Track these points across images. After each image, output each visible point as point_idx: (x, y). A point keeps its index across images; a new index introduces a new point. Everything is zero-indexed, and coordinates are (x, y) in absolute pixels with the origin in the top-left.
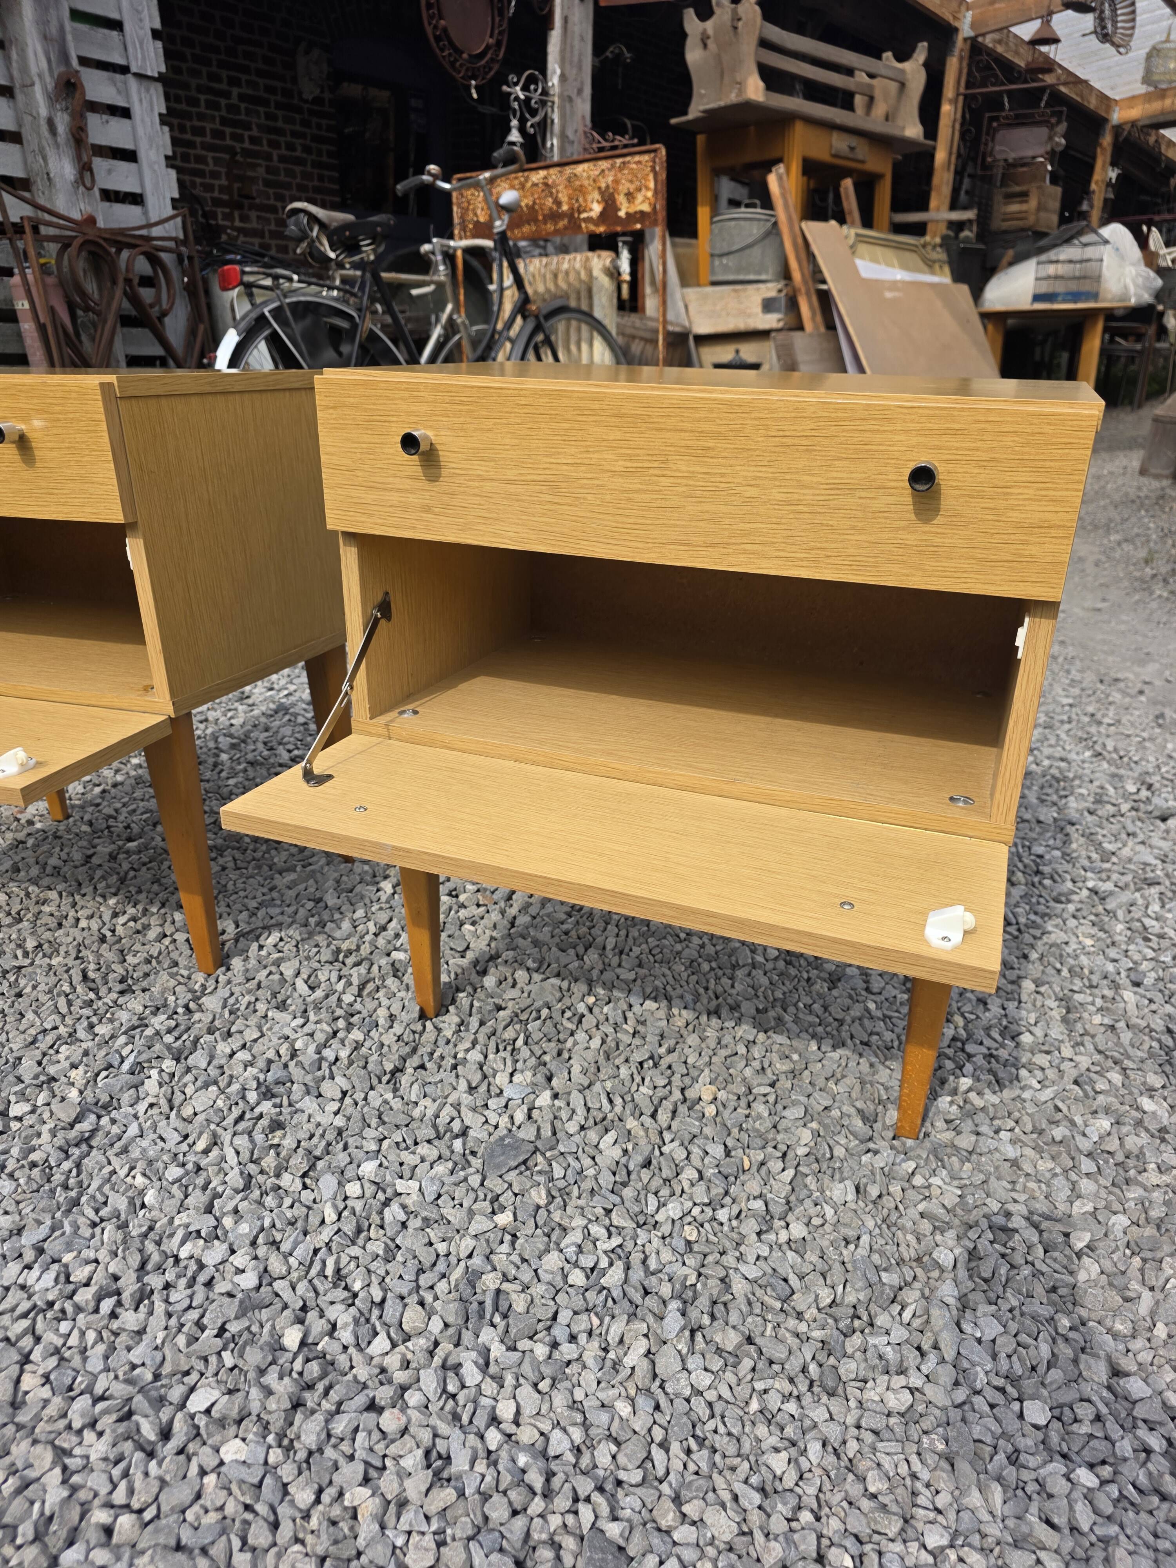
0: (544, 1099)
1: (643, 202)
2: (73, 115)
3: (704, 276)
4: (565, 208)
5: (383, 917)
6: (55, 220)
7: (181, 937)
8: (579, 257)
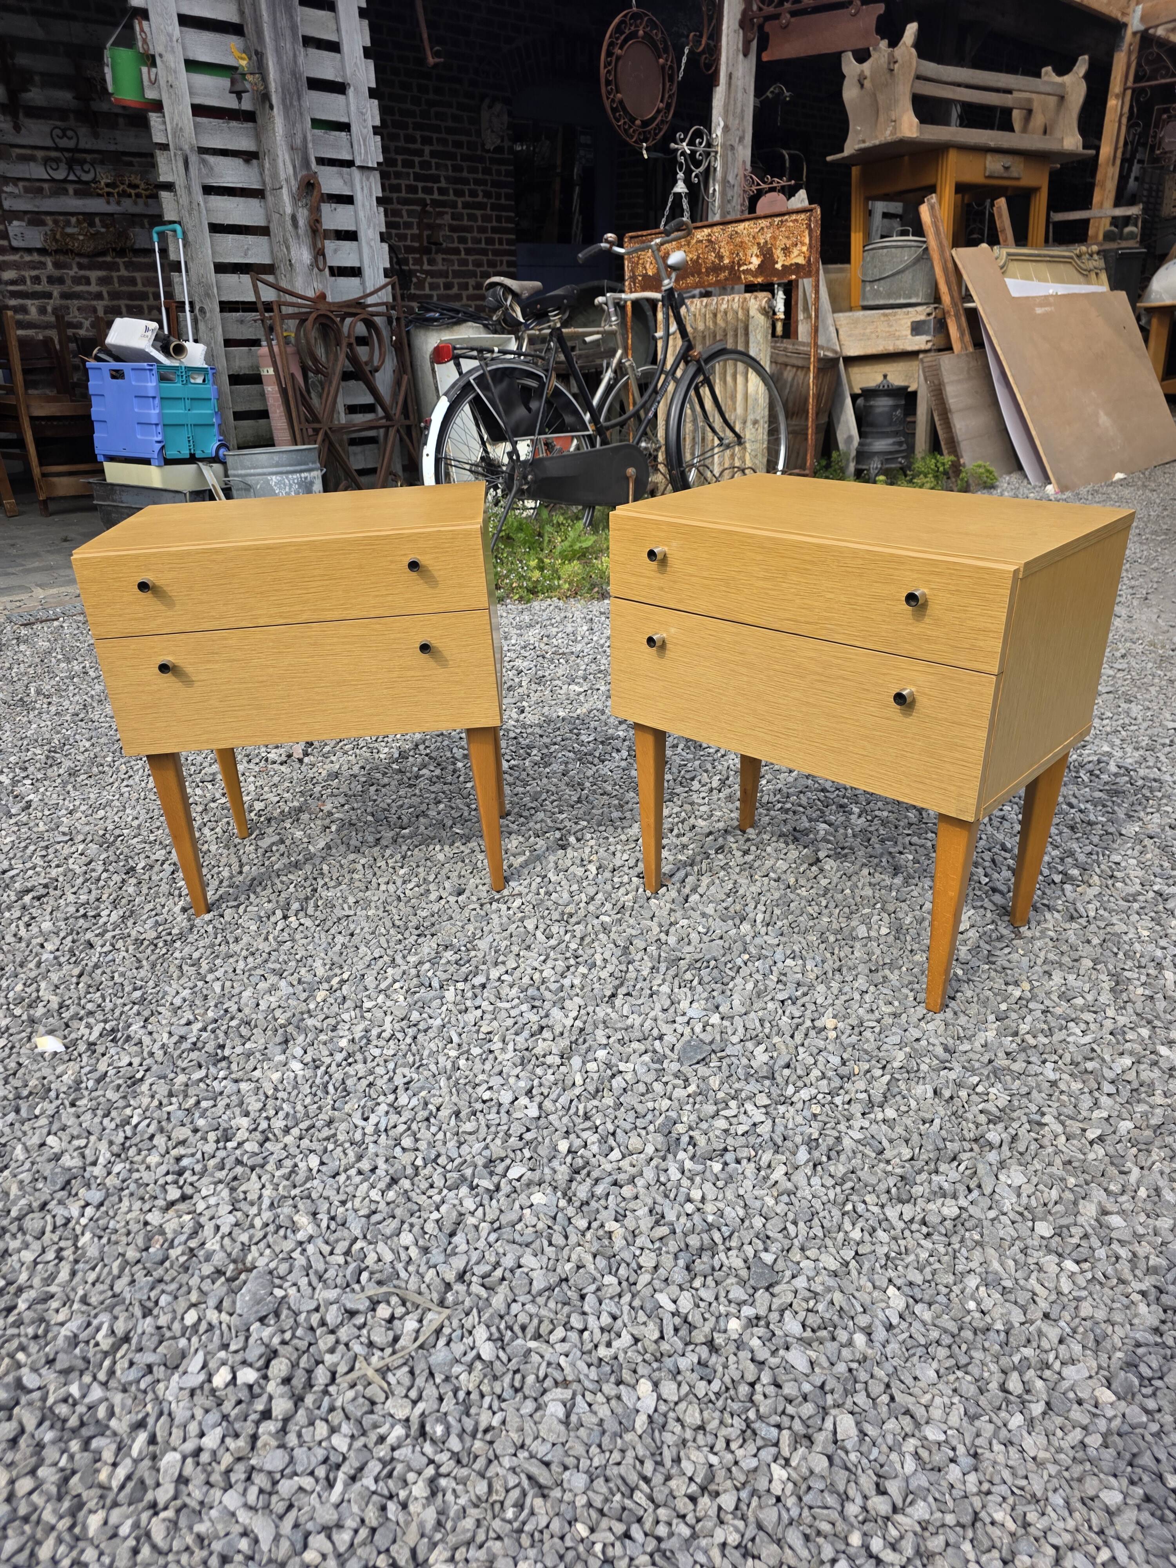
0: (715, 1019)
1: (798, 257)
2: (311, 211)
3: (856, 300)
4: (726, 261)
5: (591, 891)
6: (294, 300)
7: (452, 899)
8: (737, 297)
